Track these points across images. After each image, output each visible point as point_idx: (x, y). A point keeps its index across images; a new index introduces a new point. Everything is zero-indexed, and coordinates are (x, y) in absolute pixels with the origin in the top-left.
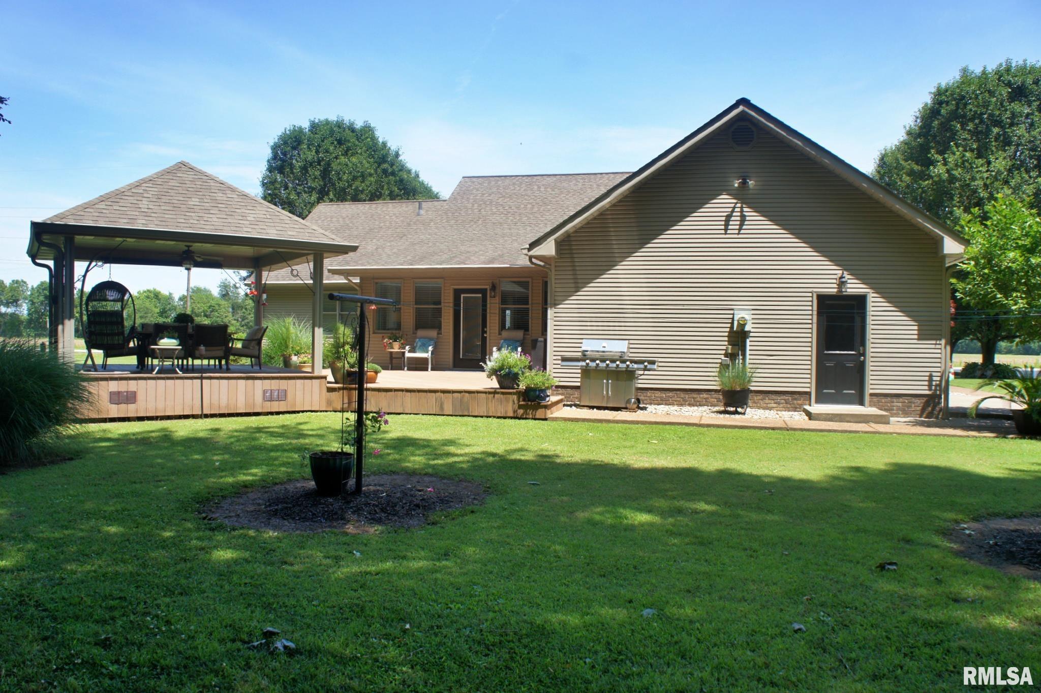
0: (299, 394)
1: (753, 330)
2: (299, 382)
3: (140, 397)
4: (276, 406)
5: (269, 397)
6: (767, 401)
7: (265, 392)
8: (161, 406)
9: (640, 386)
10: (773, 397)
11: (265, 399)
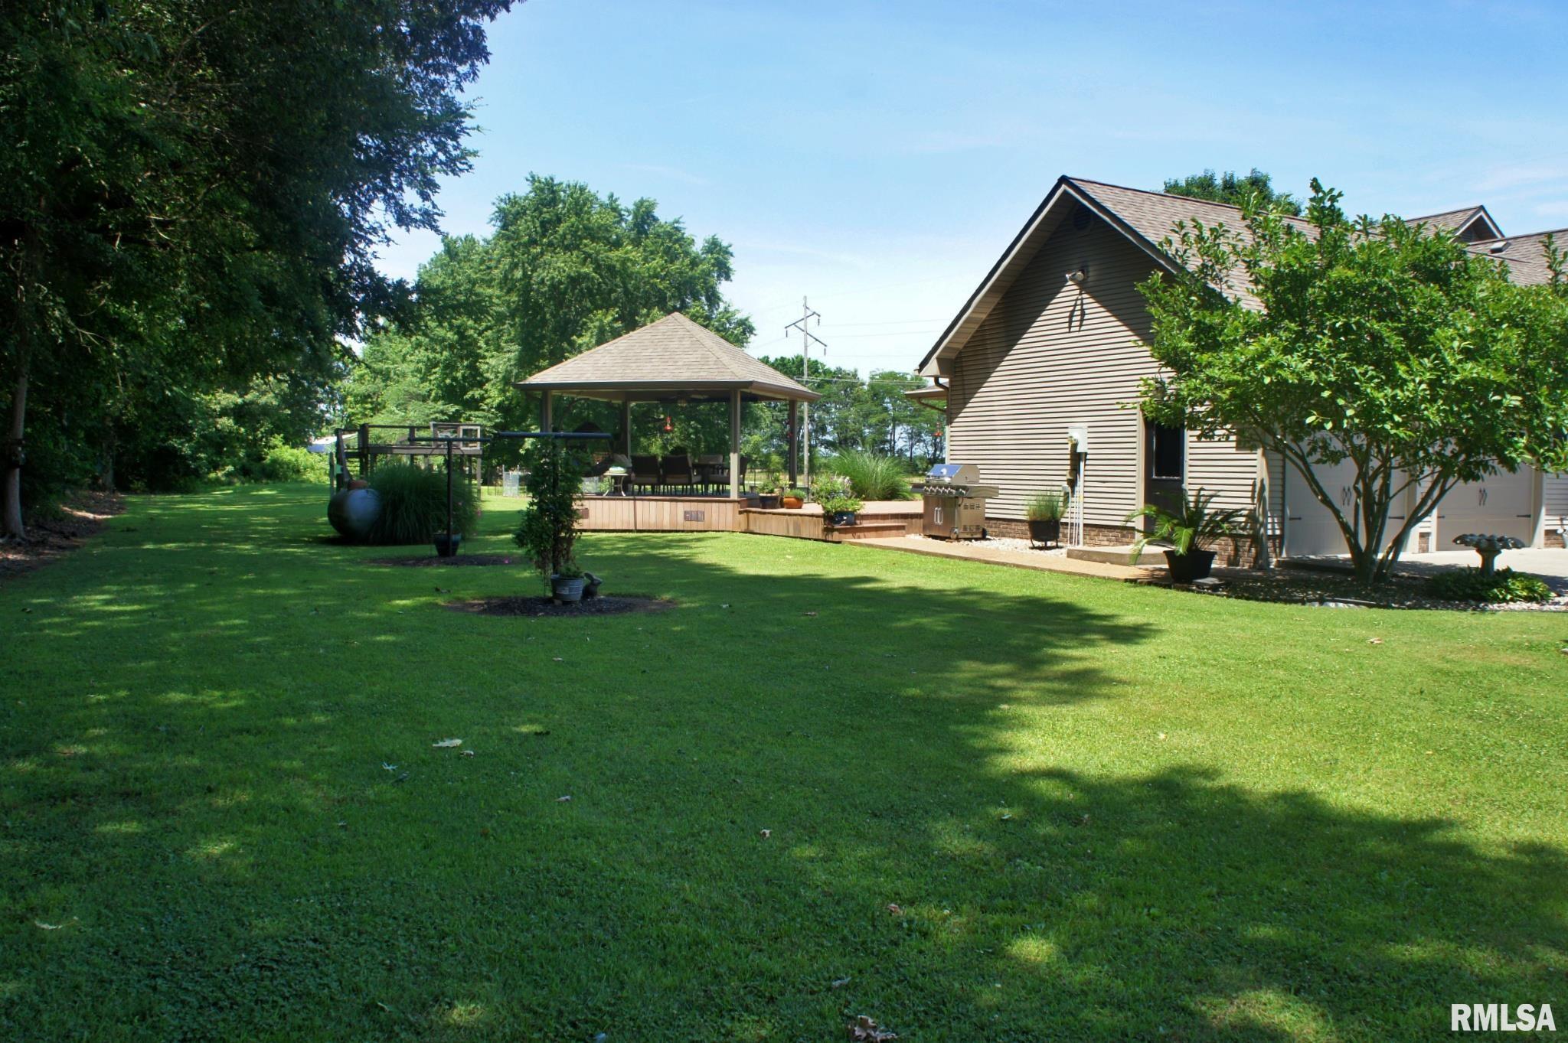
0: (715, 516)
1: (1089, 452)
2: (714, 504)
3: (591, 513)
4: (694, 525)
5: (688, 517)
6: (1101, 538)
7: (686, 513)
8: (606, 521)
9: (987, 515)
10: (1106, 532)
11: (686, 519)
